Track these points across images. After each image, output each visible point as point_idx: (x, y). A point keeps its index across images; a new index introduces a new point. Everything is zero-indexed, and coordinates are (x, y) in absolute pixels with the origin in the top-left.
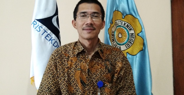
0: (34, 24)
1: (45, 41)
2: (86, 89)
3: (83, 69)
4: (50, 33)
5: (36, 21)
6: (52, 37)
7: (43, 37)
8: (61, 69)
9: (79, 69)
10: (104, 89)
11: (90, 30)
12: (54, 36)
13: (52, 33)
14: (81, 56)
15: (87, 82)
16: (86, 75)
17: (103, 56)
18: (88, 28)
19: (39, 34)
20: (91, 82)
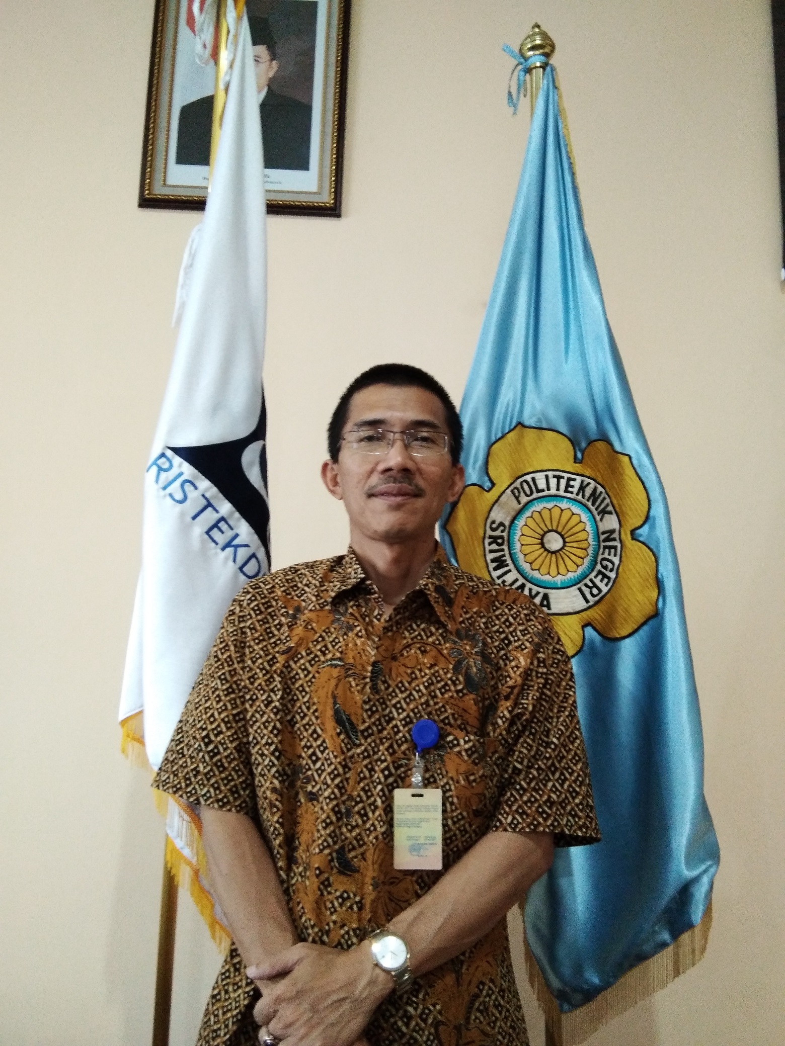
0: (160, 469)
1: (203, 549)
2: (359, 751)
3: (351, 661)
4: (231, 514)
5: (169, 453)
6: (236, 531)
7: (198, 529)
8: (261, 657)
9: (334, 662)
10: (443, 761)
11: (399, 494)
12: (244, 530)
13: (237, 515)
14: (350, 610)
15: (364, 722)
16: (361, 692)
17: (452, 618)
18: (391, 486)
19: (182, 515)
20: (380, 724)
